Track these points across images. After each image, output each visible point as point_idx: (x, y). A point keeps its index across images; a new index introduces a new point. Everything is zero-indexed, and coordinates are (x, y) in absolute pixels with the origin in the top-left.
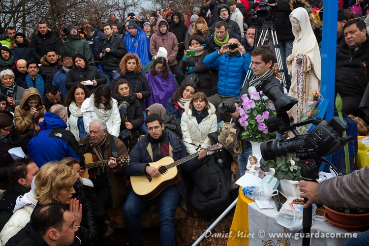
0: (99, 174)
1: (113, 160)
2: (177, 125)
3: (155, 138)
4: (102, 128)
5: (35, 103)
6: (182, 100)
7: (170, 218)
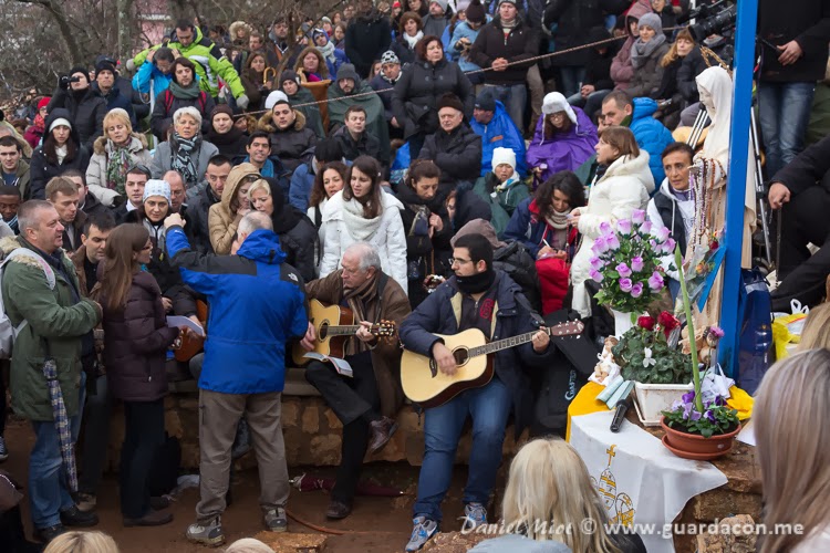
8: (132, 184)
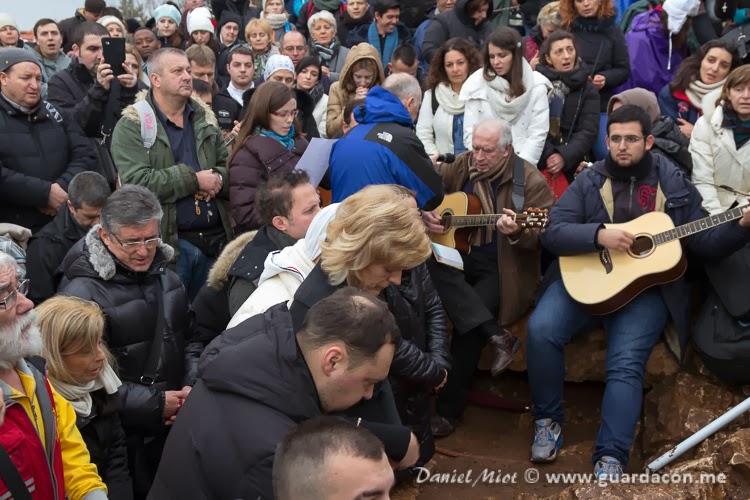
0: (478, 243)
1: (509, 215)
2: (680, 144)
3: (621, 162)
4: (502, 141)
5: (367, 77)
6: (696, 86)
7: (633, 367)
8: (238, 65)
